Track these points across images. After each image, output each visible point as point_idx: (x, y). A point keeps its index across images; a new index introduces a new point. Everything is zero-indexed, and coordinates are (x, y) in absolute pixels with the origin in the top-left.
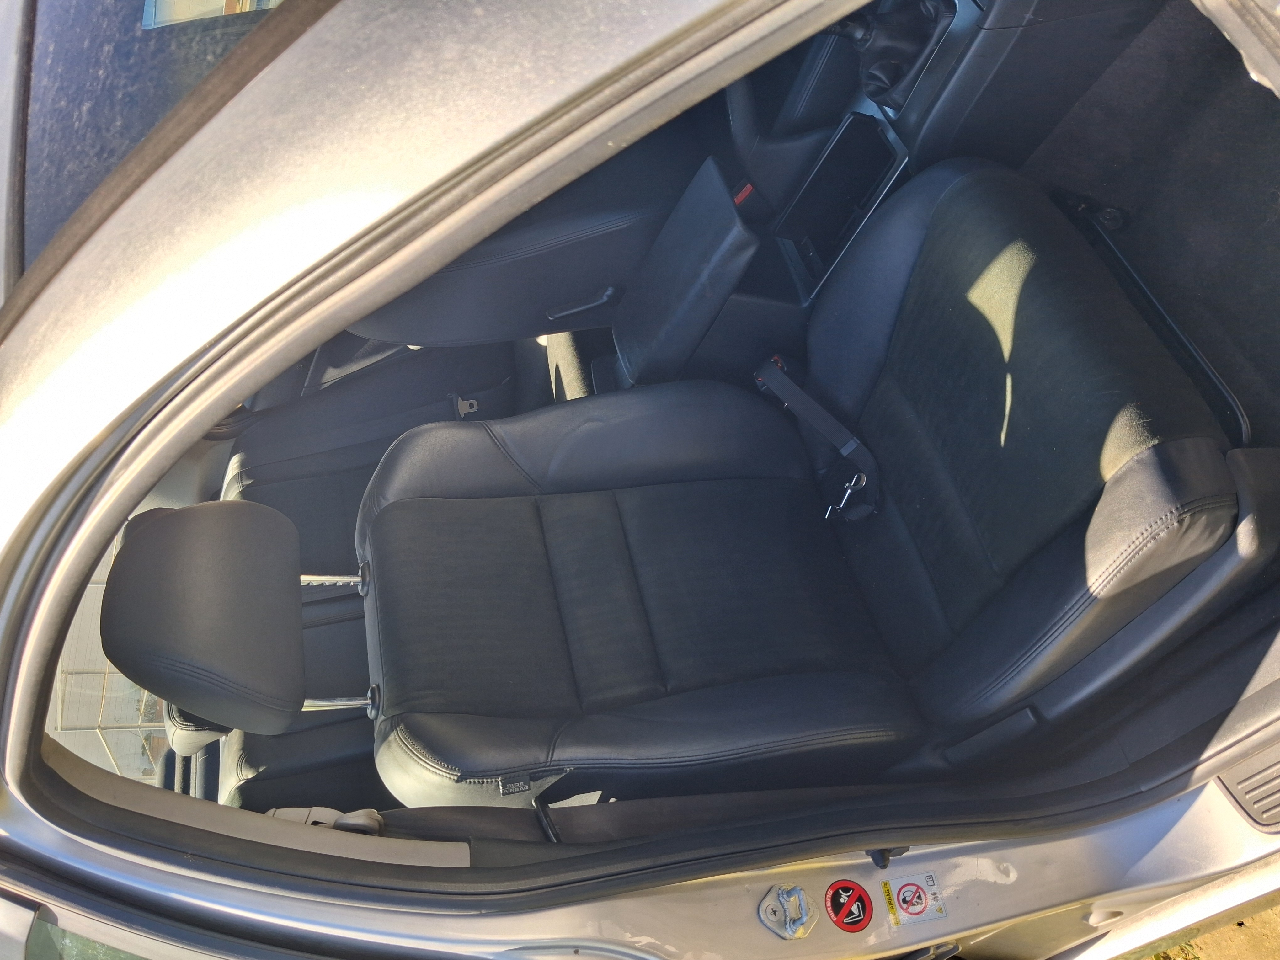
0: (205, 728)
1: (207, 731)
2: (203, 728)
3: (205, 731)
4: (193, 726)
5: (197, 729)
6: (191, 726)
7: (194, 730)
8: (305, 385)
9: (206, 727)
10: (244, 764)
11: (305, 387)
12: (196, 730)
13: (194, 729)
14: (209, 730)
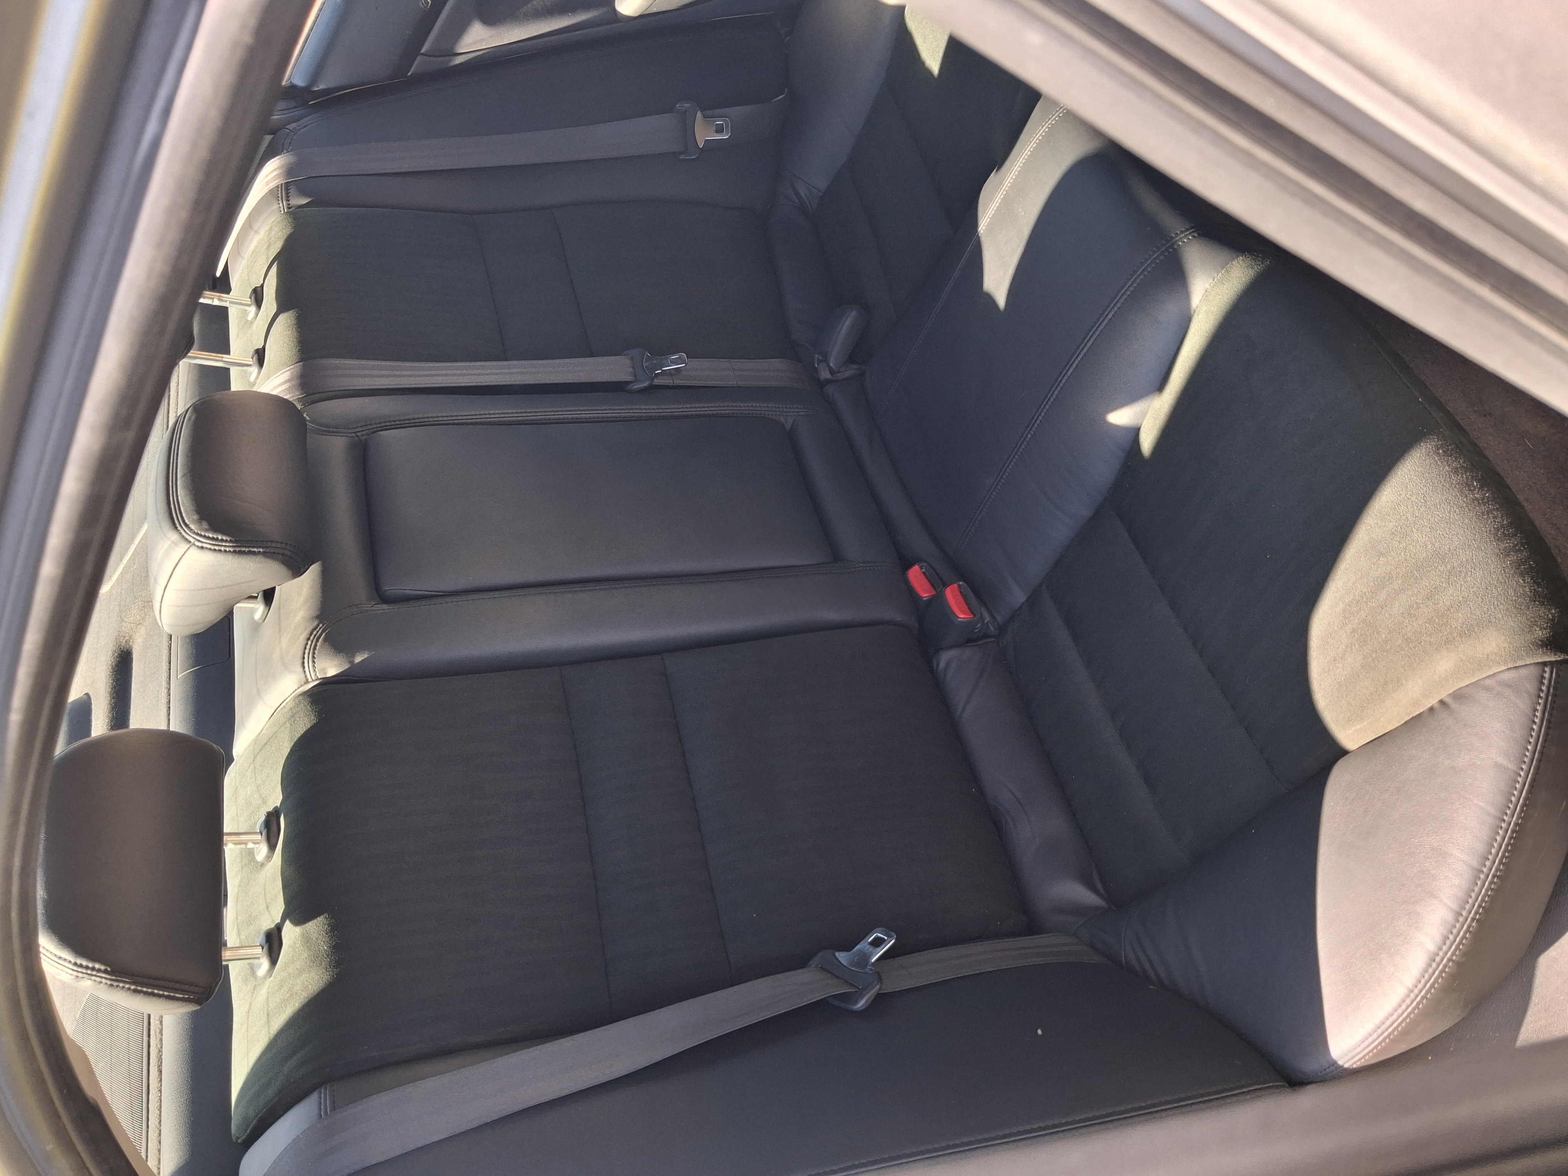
0: (255, 550)
1: (259, 558)
2: (253, 550)
3: (255, 557)
4: (231, 541)
5: (238, 549)
6: (226, 541)
7: (230, 551)
8: (423, 51)
9: (257, 547)
10: (321, 646)
11: (423, 54)
12: (235, 552)
13: (232, 550)
14: (265, 554)
